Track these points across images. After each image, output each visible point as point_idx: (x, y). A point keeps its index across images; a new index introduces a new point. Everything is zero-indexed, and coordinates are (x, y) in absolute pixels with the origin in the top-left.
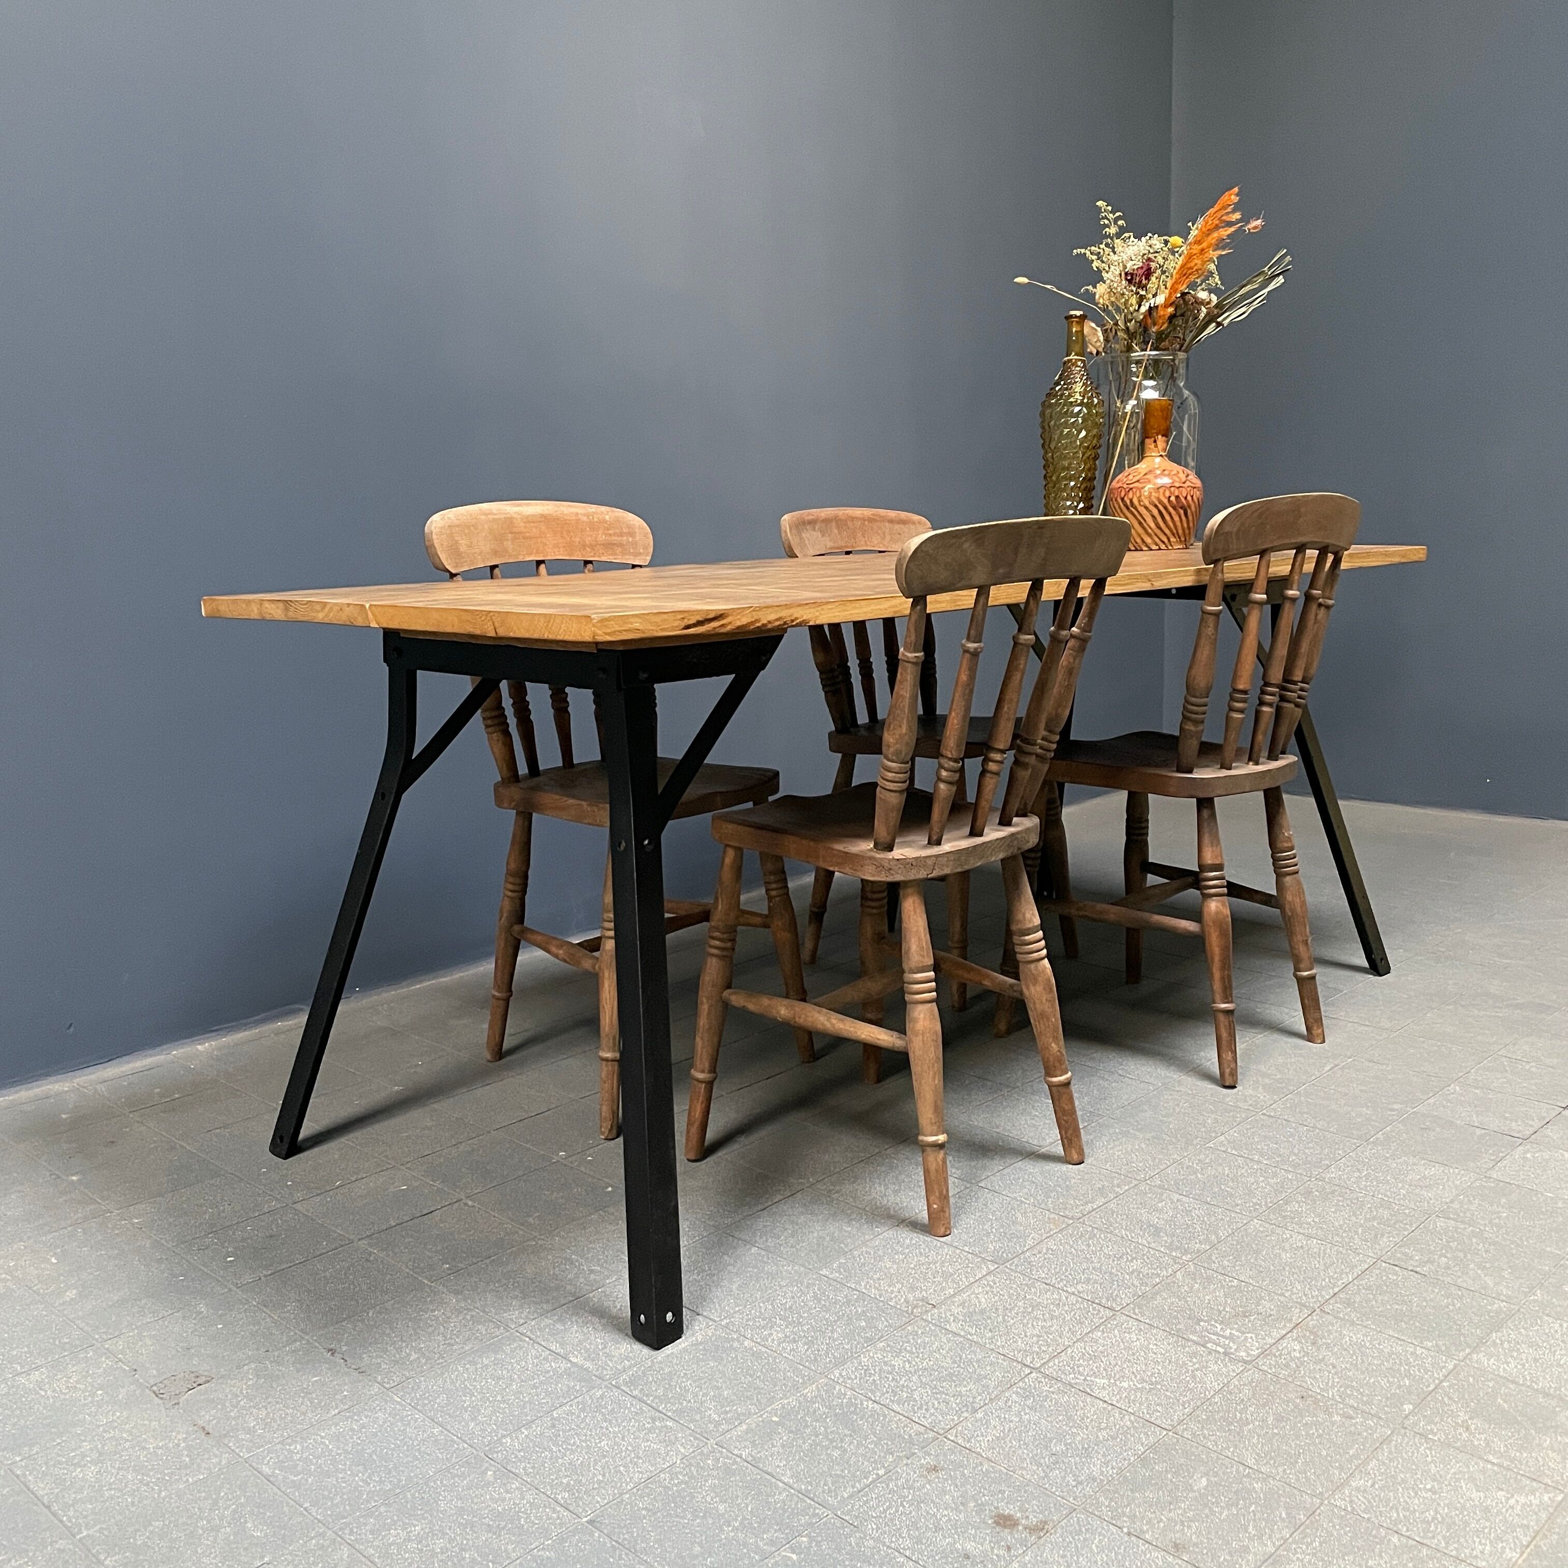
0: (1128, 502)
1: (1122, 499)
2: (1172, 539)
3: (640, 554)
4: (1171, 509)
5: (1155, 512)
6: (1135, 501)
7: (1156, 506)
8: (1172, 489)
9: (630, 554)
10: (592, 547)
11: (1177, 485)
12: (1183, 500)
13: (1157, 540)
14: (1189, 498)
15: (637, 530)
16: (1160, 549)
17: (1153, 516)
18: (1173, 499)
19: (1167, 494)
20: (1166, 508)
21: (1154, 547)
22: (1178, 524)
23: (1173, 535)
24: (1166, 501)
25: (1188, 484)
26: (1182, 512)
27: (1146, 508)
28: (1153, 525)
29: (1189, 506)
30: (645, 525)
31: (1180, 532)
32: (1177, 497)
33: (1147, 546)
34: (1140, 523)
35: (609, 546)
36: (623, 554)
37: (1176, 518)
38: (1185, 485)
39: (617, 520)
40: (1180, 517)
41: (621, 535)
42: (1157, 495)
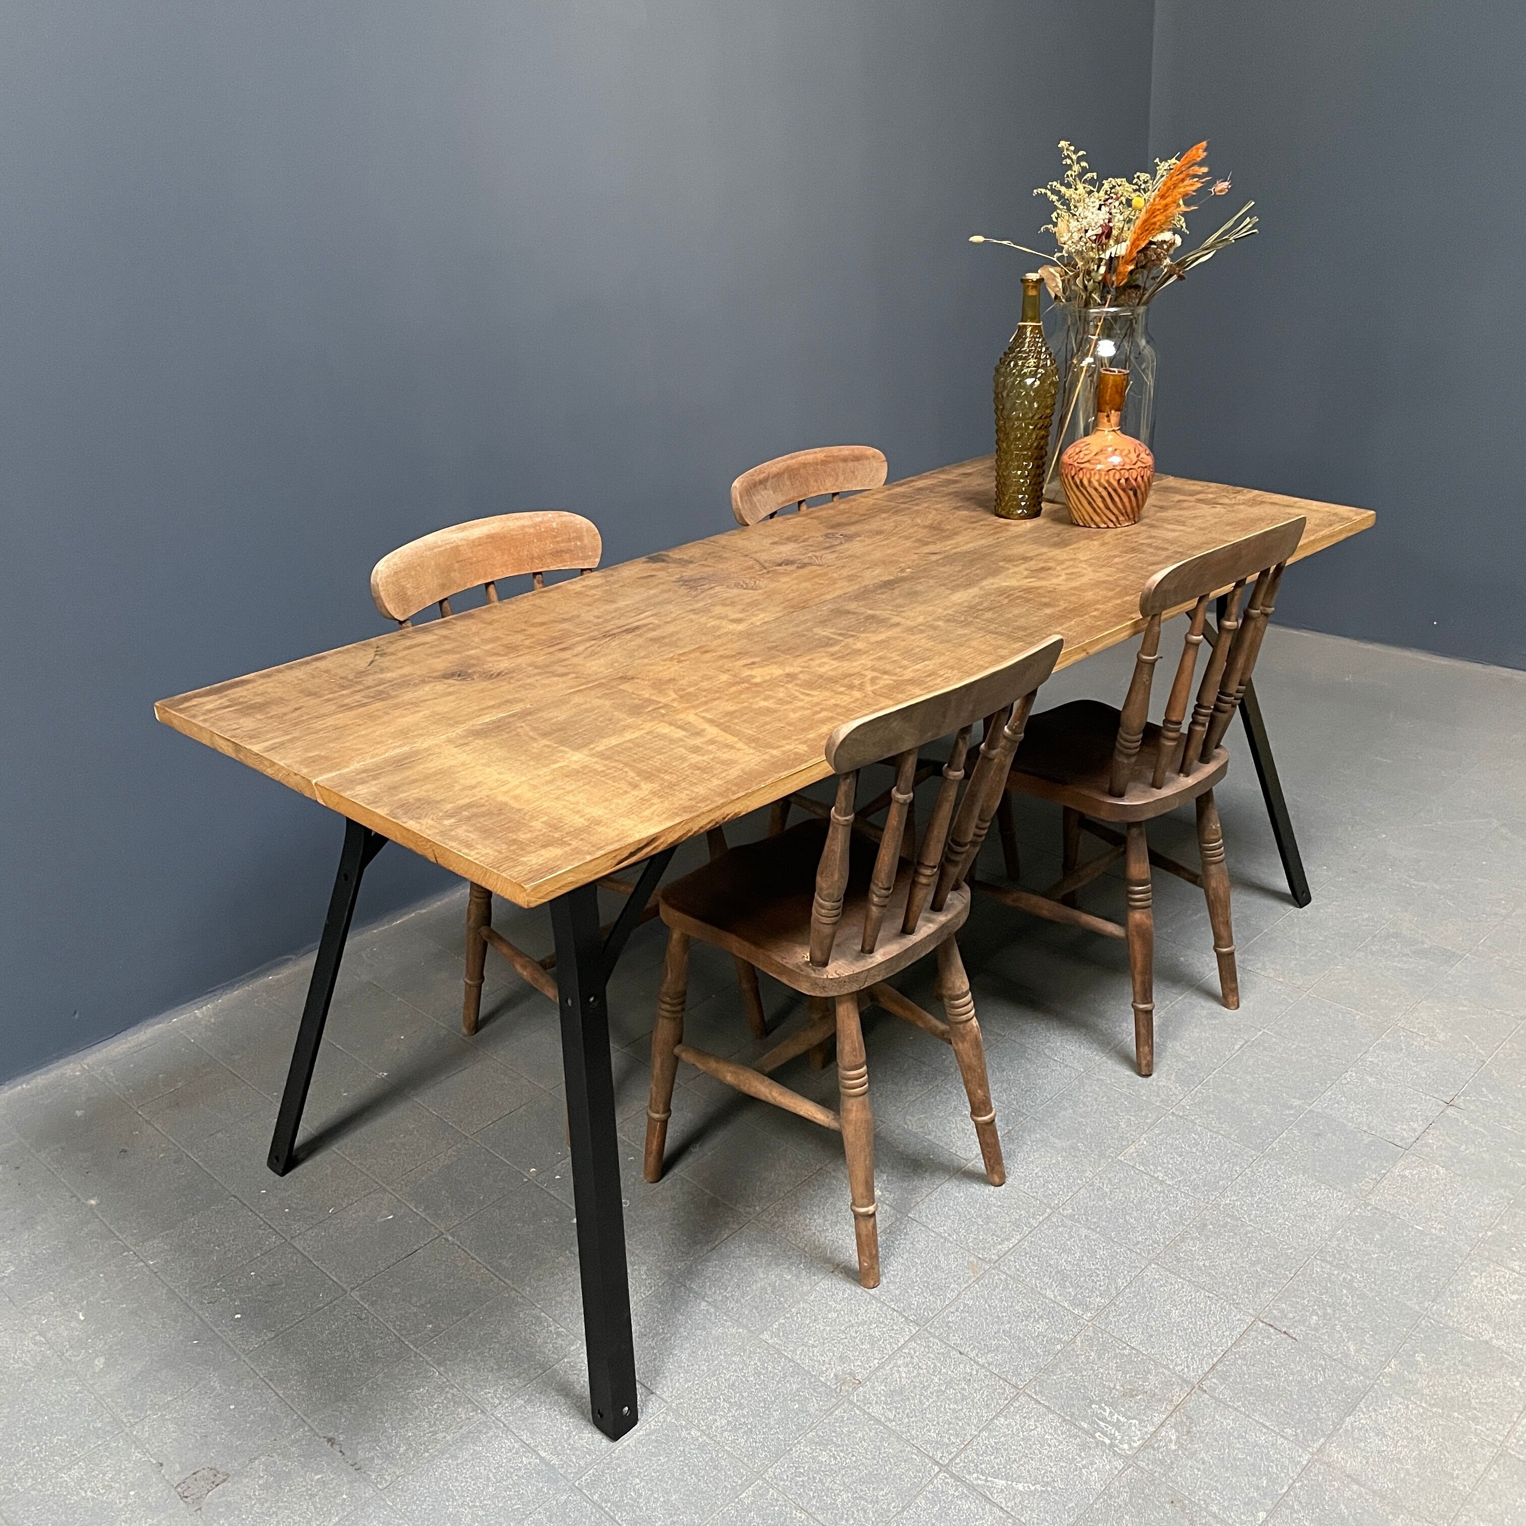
0: (1078, 482)
1: (1073, 478)
2: (1121, 518)
3: (589, 557)
4: (1120, 491)
5: (1105, 494)
6: (1085, 482)
7: (1105, 488)
8: (1122, 472)
9: (578, 558)
10: (540, 558)
11: (1128, 467)
12: (1134, 483)
13: (1105, 519)
14: (1139, 479)
15: (585, 533)
16: (1108, 527)
17: (1102, 497)
18: (1123, 481)
19: (1117, 477)
20: (1115, 490)
21: (1103, 526)
22: (1127, 504)
23: (1122, 514)
24: (1115, 484)
25: (1139, 464)
26: (1131, 493)
27: (1096, 489)
28: (1102, 505)
29: (1139, 487)
30: (593, 526)
31: (1129, 510)
32: (1127, 480)
33: (1095, 524)
34: (1089, 503)
35: (557, 554)
36: (572, 559)
37: (1126, 500)
38: (1136, 467)
39: (565, 525)
40: (1129, 497)
41: (570, 540)
42: (1107, 478)
